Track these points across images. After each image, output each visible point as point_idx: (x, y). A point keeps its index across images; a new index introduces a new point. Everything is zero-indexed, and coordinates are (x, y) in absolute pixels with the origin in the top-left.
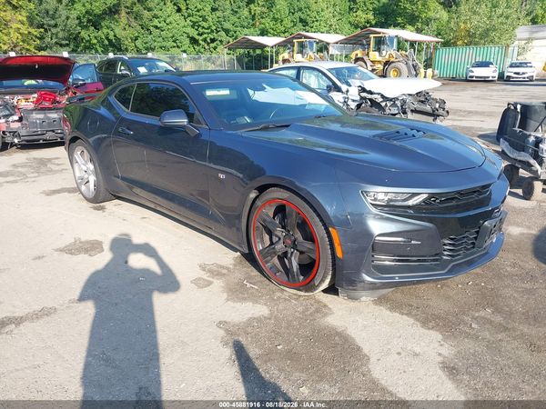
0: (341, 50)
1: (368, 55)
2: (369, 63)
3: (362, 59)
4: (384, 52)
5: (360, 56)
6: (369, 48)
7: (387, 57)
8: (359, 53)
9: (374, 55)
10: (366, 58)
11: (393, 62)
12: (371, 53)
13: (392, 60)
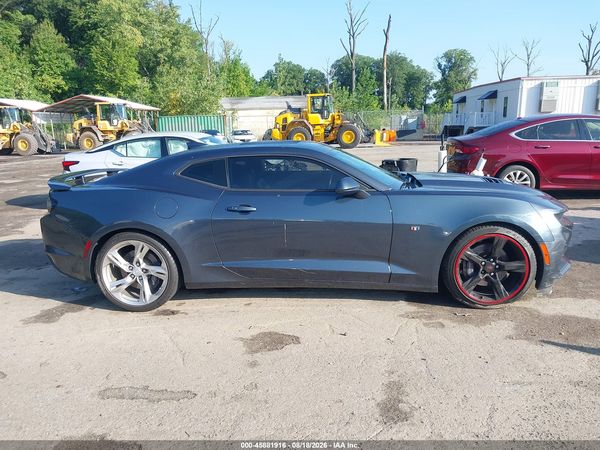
0: (46, 118)
1: (95, 124)
2: (100, 134)
3: (90, 129)
4: (115, 122)
5: (84, 125)
6: (95, 116)
7: (119, 126)
8: (84, 122)
9: (104, 125)
10: (94, 128)
11: (128, 132)
12: (99, 122)
13: (126, 129)
